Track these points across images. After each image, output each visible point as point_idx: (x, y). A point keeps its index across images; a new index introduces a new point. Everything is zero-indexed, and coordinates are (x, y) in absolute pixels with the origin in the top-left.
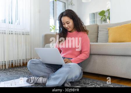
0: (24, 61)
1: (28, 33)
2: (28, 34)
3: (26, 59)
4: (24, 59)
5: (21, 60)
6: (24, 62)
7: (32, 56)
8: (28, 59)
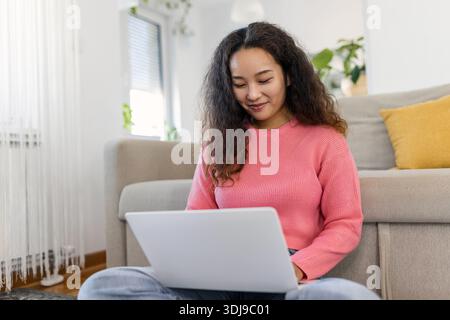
0: (20, 265)
1: (35, 136)
2: (35, 143)
3: (29, 257)
4: (20, 259)
5: (6, 265)
6: (20, 272)
7: (56, 242)
8: (38, 255)
